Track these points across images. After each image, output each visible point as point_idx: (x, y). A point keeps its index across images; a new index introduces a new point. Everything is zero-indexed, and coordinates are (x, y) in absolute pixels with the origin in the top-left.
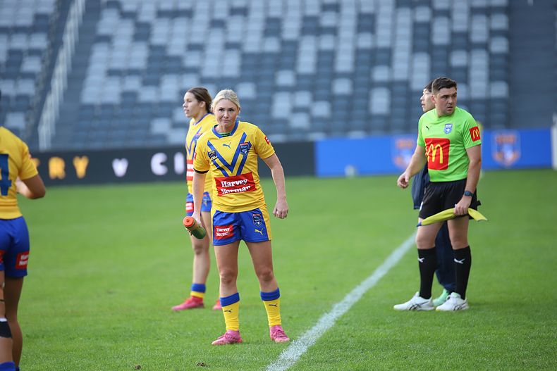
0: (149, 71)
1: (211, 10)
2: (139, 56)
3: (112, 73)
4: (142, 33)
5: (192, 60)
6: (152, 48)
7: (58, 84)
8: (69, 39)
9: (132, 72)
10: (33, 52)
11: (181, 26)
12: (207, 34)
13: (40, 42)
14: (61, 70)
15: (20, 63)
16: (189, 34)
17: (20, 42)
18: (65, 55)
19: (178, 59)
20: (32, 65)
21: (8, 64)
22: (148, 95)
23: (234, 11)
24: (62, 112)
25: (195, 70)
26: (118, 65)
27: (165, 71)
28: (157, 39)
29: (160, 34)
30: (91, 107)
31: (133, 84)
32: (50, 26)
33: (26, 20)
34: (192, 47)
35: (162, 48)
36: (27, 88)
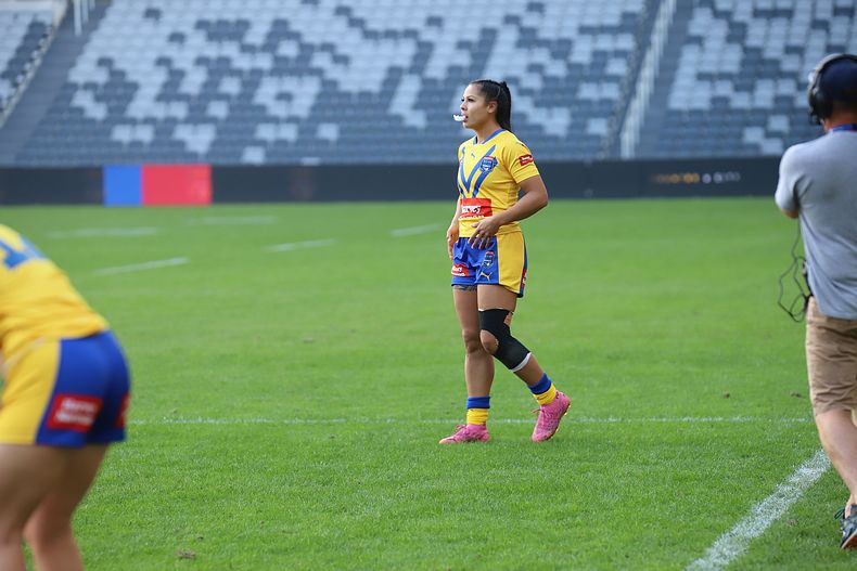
0: (741, 75)
1: (814, 10)
2: (732, 59)
3: (701, 77)
4: (737, 33)
5: (790, 64)
6: (746, 50)
7: (644, 88)
8: (658, 39)
9: (724, 76)
10: (619, 54)
11: (779, 26)
12: (808, 36)
13: (626, 42)
14: (648, 73)
15: (604, 65)
16: (788, 36)
17: (605, 43)
18: (652, 57)
19: (776, 62)
20: (617, 67)
21: (593, 65)
22: (741, 101)
23: (837, 11)
24: (647, 118)
25: (794, 75)
26: (708, 68)
27: (761, 76)
28: (752, 42)
29: (756, 34)
30: (678, 113)
31: (724, 89)
32: (637, 26)
33: (613, 20)
34: (790, 50)
35: (758, 50)
36: (611, 92)
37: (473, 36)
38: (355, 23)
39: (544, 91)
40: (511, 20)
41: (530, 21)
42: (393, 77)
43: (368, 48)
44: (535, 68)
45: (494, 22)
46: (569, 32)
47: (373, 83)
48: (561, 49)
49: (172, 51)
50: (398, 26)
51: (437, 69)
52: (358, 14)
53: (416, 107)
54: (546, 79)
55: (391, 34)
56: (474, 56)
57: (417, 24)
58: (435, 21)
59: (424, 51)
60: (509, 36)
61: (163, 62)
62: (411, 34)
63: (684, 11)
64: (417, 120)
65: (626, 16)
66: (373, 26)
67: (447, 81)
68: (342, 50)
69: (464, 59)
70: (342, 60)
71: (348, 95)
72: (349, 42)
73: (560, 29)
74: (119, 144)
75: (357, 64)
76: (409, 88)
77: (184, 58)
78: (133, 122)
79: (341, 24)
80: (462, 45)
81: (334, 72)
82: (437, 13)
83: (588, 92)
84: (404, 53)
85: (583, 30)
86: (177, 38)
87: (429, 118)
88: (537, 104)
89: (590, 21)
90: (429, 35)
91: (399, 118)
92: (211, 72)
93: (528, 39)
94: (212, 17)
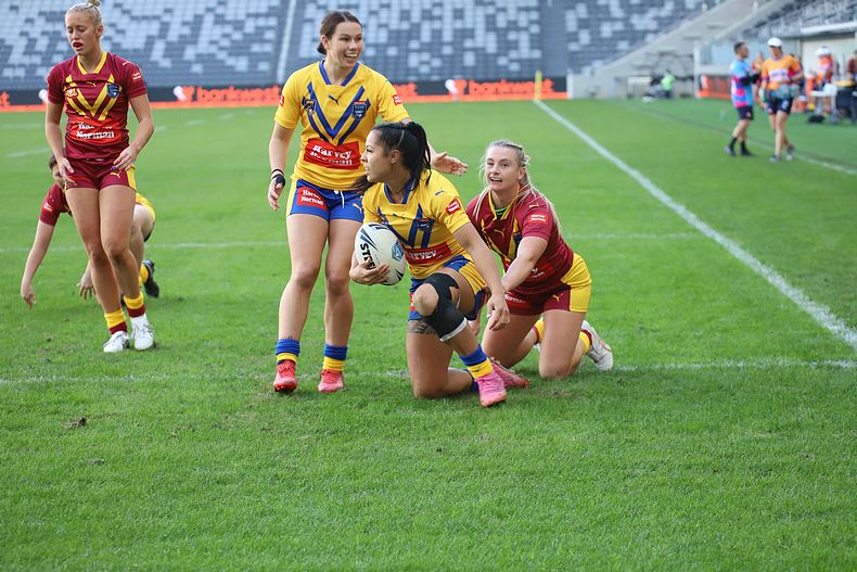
37: (189, 18)
38: (125, 12)
39: (232, 48)
40: (209, 10)
41: (220, 10)
42: (150, 41)
43: (134, 26)
44: (225, 36)
45: (200, 11)
46: (241, 17)
47: (140, 43)
48: (239, 25)
49: (27, 28)
50: (147, 13)
51: (173, 36)
52: (126, 7)
53: (165, 56)
54: (233, 42)
55: (145, 18)
56: (193, 29)
57: (158, 12)
58: (168, 11)
59: (165, 28)
60: (209, 19)
61: (23, 34)
62: (156, 18)
63: (301, 5)
64: (166, 63)
65: (271, 8)
66: (135, 14)
67: (179, 42)
68: (120, 27)
69: (186, 31)
70: (121, 32)
71: (127, 51)
72: (124, 22)
73: (236, 15)
74: (7, 78)
75: (129, 34)
76: (159, 47)
77: (35, 32)
78: (13, 66)
79: (117, 12)
80: (185, 23)
81: (118, 39)
82: (169, 6)
83: (256, 48)
84: (154, 28)
85: (249, 15)
86: (29, 21)
87: (173, 62)
88: (230, 55)
89: (252, 10)
90: (166, 18)
91: (156, 63)
92: (51, 39)
93: (220, 20)
94: (46, 9)
